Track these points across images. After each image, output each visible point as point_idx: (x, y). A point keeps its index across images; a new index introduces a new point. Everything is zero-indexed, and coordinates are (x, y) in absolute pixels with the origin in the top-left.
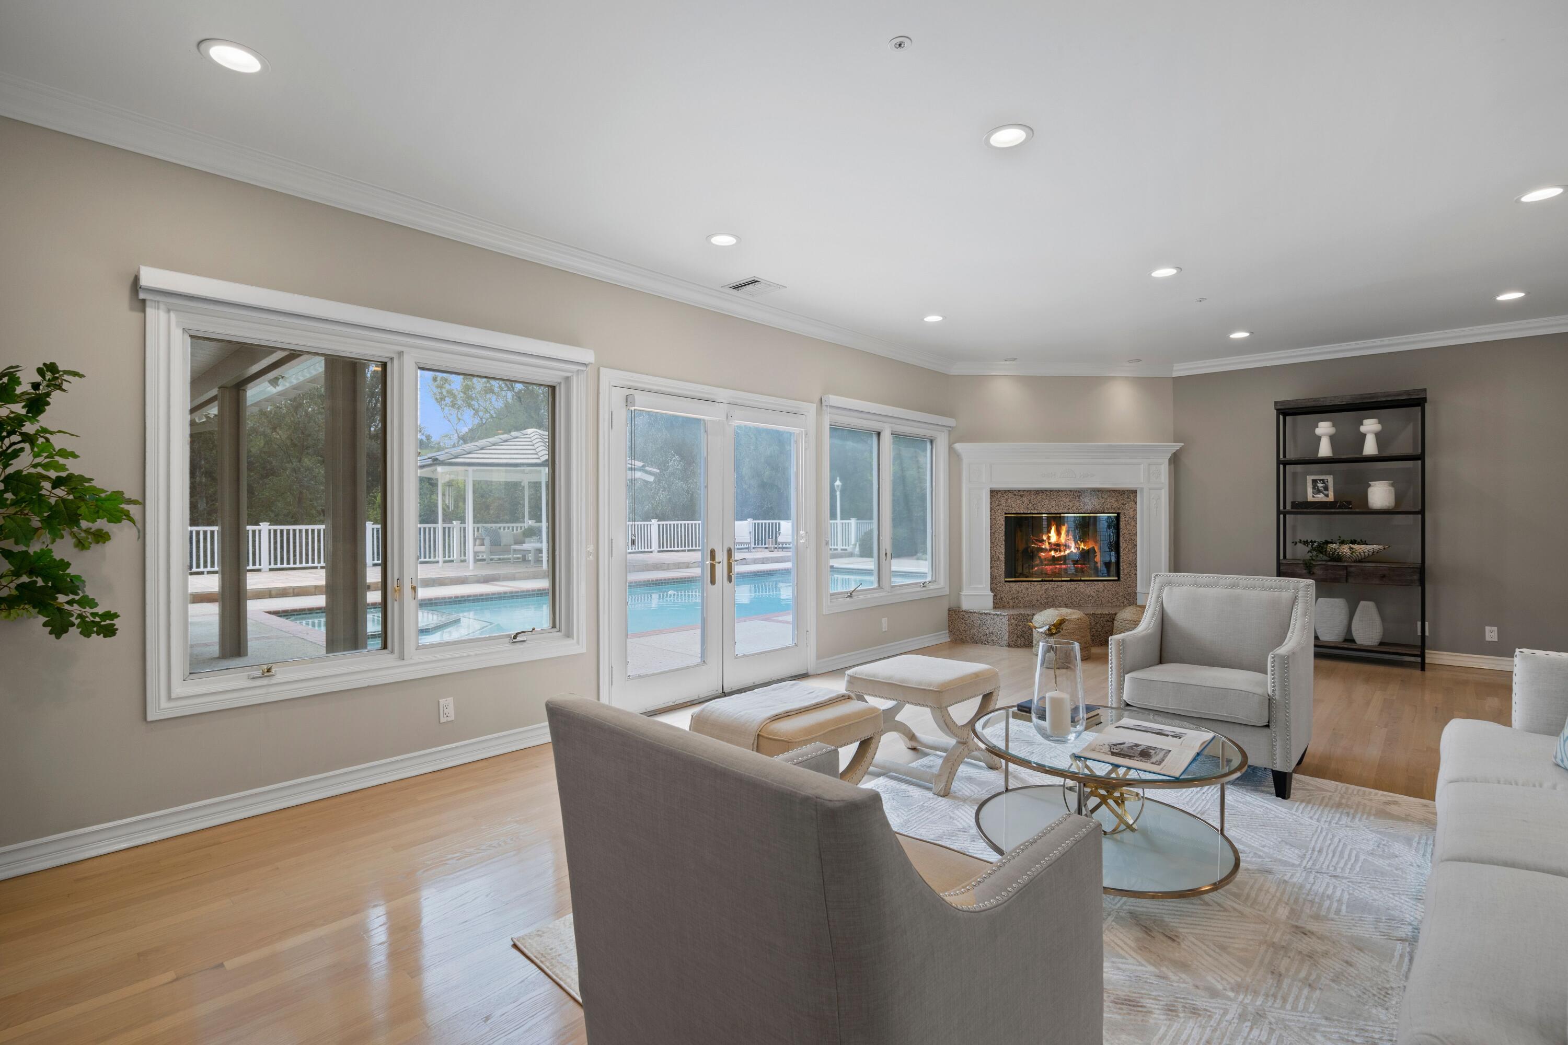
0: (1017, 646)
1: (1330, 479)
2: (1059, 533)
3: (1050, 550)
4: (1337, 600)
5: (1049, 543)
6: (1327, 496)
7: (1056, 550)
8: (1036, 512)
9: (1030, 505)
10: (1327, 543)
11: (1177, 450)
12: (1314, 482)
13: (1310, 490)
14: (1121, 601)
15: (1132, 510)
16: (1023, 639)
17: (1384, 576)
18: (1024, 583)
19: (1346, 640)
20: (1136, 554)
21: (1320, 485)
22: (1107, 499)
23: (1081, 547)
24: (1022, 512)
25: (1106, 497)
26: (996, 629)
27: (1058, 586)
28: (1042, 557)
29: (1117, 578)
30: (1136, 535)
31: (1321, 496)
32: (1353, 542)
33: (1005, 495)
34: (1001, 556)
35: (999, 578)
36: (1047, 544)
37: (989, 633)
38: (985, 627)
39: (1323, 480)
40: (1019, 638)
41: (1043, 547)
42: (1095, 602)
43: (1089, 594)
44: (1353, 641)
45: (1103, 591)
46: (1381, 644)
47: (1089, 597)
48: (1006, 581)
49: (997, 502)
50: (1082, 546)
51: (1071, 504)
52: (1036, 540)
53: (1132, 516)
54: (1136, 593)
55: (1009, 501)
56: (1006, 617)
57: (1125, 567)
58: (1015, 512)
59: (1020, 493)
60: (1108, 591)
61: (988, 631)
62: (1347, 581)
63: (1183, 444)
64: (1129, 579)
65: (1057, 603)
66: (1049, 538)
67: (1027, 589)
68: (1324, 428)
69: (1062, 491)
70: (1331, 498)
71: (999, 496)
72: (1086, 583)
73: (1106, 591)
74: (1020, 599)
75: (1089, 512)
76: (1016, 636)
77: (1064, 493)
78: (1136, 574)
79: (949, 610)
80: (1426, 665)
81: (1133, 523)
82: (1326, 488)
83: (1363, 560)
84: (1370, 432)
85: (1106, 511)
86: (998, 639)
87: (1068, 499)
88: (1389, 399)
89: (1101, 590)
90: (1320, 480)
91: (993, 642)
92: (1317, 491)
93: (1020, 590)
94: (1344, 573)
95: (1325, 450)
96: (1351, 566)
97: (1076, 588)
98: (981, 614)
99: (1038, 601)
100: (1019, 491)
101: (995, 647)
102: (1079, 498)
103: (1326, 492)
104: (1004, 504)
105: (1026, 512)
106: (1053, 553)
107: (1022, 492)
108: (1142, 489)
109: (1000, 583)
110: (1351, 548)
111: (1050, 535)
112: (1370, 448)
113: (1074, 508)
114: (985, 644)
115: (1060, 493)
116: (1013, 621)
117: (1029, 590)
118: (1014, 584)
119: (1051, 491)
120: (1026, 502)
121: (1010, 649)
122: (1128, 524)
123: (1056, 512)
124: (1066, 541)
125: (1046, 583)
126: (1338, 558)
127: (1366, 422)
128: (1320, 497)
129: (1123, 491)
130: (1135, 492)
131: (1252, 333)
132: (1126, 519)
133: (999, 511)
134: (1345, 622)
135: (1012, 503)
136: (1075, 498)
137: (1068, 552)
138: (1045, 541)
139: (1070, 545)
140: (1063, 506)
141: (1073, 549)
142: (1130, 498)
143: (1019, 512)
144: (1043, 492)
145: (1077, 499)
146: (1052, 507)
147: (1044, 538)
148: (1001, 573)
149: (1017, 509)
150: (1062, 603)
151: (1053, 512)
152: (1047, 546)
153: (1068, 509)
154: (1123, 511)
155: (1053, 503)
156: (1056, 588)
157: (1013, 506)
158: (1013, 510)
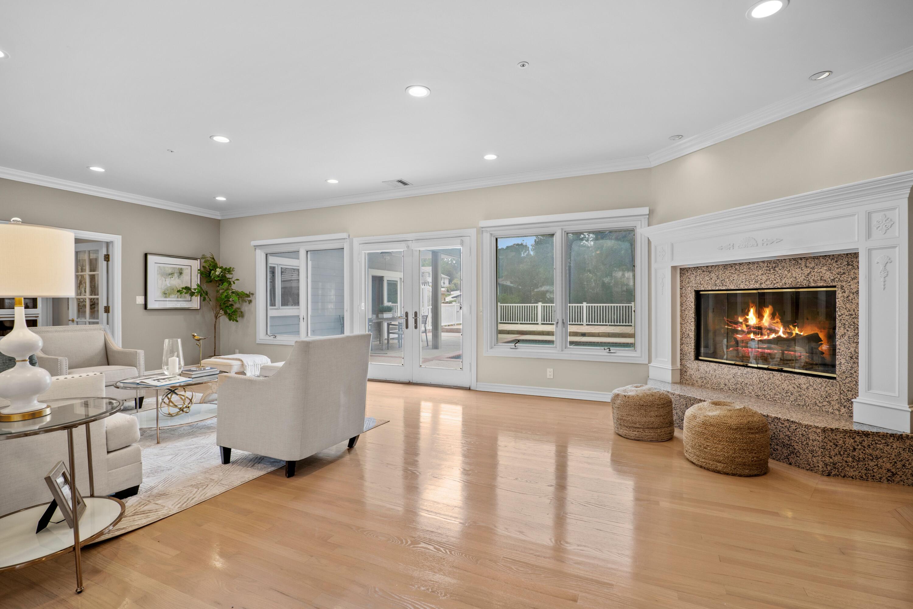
2: (760, 316)
3: (749, 333)
5: (747, 326)
7: (755, 333)
8: (724, 288)
9: (718, 281)
14: (836, 407)
15: (852, 281)
20: (858, 345)
22: (813, 268)
23: (794, 332)
24: (710, 289)
25: (811, 266)
28: (739, 339)
29: (829, 375)
33: (694, 272)
34: (690, 333)
35: (688, 355)
36: (744, 326)
41: (740, 329)
42: (796, 400)
43: (786, 388)
45: (807, 388)
48: (693, 359)
49: (687, 280)
50: (796, 331)
51: (764, 278)
52: (730, 321)
53: (852, 290)
54: (854, 400)
55: (698, 278)
57: (843, 360)
58: (703, 289)
59: (708, 269)
60: (815, 389)
64: (847, 379)
65: (747, 392)
66: (746, 320)
69: (754, 263)
71: (689, 274)
73: (811, 389)
74: (708, 379)
75: (787, 286)
77: (756, 265)
78: (857, 373)
81: (854, 299)
85: (813, 285)
87: (760, 272)
89: (804, 387)
93: (708, 370)
97: (769, 379)
99: (725, 385)
100: (707, 267)
102: (774, 270)
104: (694, 282)
105: (714, 288)
106: (752, 336)
107: (709, 268)
109: (690, 360)
111: (747, 316)
113: (768, 282)
115: (751, 265)
117: (717, 372)
118: (703, 362)
119: (740, 264)
120: (715, 278)
122: (847, 299)
123: (746, 288)
124: (770, 324)
125: (738, 367)
129: (839, 255)
130: (856, 256)
132: (845, 295)
133: (689, 288)
135: (701, 279)
136: (770, 270)
137: (773, 336)
138: (741, 323)
139: (777, 329)
140: (754, 281)
141: (781, 334)
142: (848, 265)
143: (708, 289)
144: (732, 266)
145: (772, 271)
146: (742, 282)
147: (740, 320)
148: (690, 350)
149: (706, 286)
150: (753, 393)
151: (743, 288)
152: (745, 328)
153: (761, 284)
154: (839, 283)
155: (744, 278)
156: (746, 374)
157: (702, 283)
158: (702, 287)
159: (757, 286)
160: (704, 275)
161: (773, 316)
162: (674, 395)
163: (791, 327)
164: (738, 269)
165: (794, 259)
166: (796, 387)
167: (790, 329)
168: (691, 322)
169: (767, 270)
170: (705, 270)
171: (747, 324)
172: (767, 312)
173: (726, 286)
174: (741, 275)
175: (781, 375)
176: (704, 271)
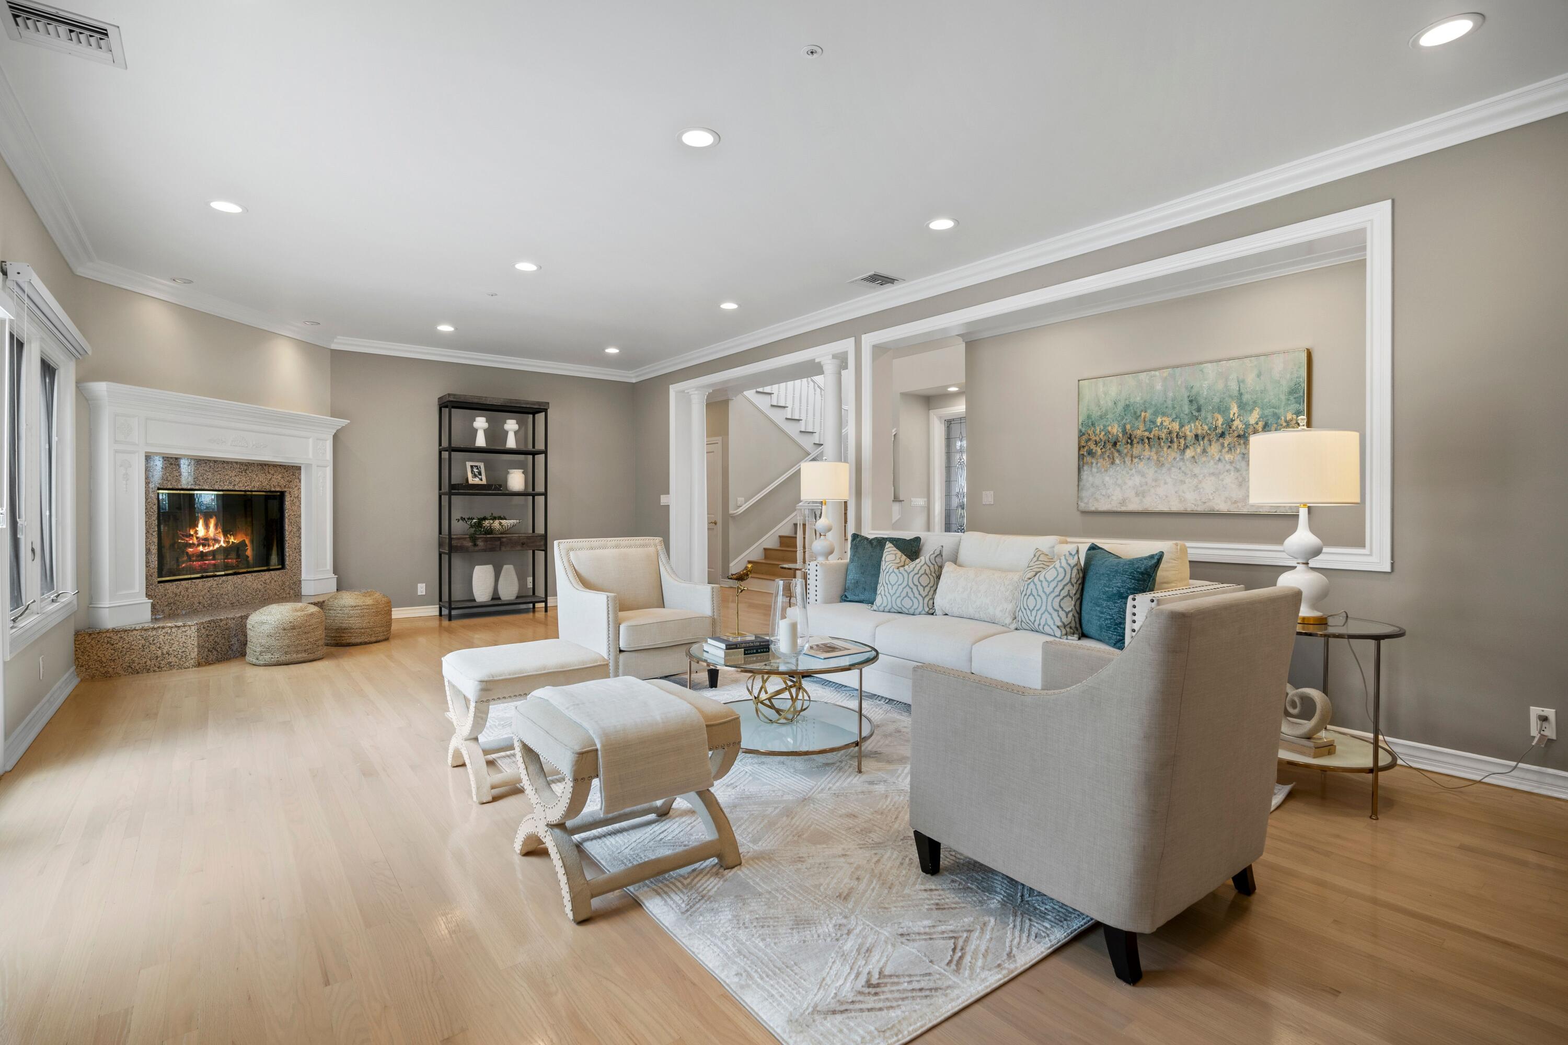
0: (208, 663)
1: (482, 465)
2: (207, 526)
3: (199, 545)
4: (488, 566)
5: (197, 538)
6: (481, 480)
7: (204, 545)
8: (196, 487)
9: (190, 478)
10: (485, 519)
11: (343, 427)
12: (472, 467)
13: (470, 475)
14: (288, 592)
15: (297, 488)
16: (215, 653)
17: (523, 544)
18: (183, 582)
19: (493, 599)
20: (300, 538)
21: (475, 470)
22: (273, 475)
23: (231, 541)
25: (272, 472)
26: (175, 647)
27: (223, 581)
28: (190, 553)
29: (280, 567)
30: (300, 516)
31: (477, 479)
32: (500, 518)
34: (152, 548)
35: (153, 578)
36: (195, 538)
37: (163, 654)
38: (153, 647)
39: (477, 466)
40: (211, 651)
41: (191, 542)
43: (256, 588)
44: (499, 599)
45: (271, 582)
46: (517, 597)
47: (256, 591)
48: (159, 582)
50: (232, 540)
51: (237, 479)
52: (183, 535)
53: (296, 496)
54: (300, 581)
55: (164, 472)
56: (193, 628)
57: (291, 553)
58: (171, 487)
60: (275, 581)
61: (159, 653)
62: (500, 549)
63: (349, 421)
64: (294, 566)
65: (222, 603)
66: (196, 532)
67: (187, 589)
68: (481, 423)
69: (228, 463)
70: (484, 482)
72: (254, 574)
73: (273, 581)
74: (178, 603)
75: (256, 489)
76: (206, 650)
78: (300, 560)
79: (77, 634)
80: (548, 608)
81: (297, 504)
82: (480, 473)
83: (508, 532)
84: (511, 430)
85: (273, 489)
86: (180, 660)
87: (233, 474)
88: (528, 406)
89: (268, 581)
90: (475, 466)
91: (171, 666)
92: (475, 476)
94: (498, 543)
95: (481, 441)
96: (503, 537)
97: (243, 582)
98: (146, 630)
99: (200, 603)
100: (176, 459)
101: (174, 671)
103: (480, 477)
104: (159, 476)
106: (201, 548)
107: (178, 460)
108: (309, 466)
109: (156, 585)
110: (500, 524)
111: (197, 529)
112: (511, 443)
113: (241, 485)
114: (154, 671)
115: (225, 465)
116: (203, 631)
117: (190, 591)
118: (171, 584)
119: (215, 462)
120: (185, 474)
121: (200, 669)
122: (293, 503)
123: (220, 488)
124: (215, 535)
125: (209, 579)
126: (490, 531)
127: (509, 421)
128: (476, 481)
129: (288, 466)
130: (299, 468)
131: (456, 329)
132: (292, 499)
133: (151, 485)
134: (493, 584)
135: (168, 474)
136: (242, 472)
137: (217, 546)
138: (192, 535)
139: (219, 539)
140: (228, 482)
141: (222, 543)
142: (293, 475)
143: (177, 487)
144: (206, 463)
145: (244, 474)
146: (217, 482)
147: (192, 532)
148: (152, 571)
149: (175, 484)
150: (228, 602)
151: (217, 489)
152: (195, 541)
153: (234, 485)
154: (288, 489)
155: (218, 477)
156: (221, 584)
157: (169, 479)
158: (169, 484)
159: (231, 487)
160: (172, 469)
161: (216, 526)
162: (234, 619)
163: (229, 536)
164: (213, 467)
165: (261, 465)
166: (263, 584)
167: (228, 538)
168: (154, 532)
169: (239, 472)
170: (173, 462)
171: (198, 536)
172: (212, 522)
173: (199, 485)
174: (216, 474)
175: (252, 576)
176: (171, 464)
